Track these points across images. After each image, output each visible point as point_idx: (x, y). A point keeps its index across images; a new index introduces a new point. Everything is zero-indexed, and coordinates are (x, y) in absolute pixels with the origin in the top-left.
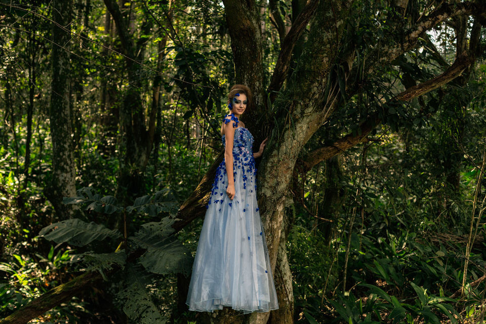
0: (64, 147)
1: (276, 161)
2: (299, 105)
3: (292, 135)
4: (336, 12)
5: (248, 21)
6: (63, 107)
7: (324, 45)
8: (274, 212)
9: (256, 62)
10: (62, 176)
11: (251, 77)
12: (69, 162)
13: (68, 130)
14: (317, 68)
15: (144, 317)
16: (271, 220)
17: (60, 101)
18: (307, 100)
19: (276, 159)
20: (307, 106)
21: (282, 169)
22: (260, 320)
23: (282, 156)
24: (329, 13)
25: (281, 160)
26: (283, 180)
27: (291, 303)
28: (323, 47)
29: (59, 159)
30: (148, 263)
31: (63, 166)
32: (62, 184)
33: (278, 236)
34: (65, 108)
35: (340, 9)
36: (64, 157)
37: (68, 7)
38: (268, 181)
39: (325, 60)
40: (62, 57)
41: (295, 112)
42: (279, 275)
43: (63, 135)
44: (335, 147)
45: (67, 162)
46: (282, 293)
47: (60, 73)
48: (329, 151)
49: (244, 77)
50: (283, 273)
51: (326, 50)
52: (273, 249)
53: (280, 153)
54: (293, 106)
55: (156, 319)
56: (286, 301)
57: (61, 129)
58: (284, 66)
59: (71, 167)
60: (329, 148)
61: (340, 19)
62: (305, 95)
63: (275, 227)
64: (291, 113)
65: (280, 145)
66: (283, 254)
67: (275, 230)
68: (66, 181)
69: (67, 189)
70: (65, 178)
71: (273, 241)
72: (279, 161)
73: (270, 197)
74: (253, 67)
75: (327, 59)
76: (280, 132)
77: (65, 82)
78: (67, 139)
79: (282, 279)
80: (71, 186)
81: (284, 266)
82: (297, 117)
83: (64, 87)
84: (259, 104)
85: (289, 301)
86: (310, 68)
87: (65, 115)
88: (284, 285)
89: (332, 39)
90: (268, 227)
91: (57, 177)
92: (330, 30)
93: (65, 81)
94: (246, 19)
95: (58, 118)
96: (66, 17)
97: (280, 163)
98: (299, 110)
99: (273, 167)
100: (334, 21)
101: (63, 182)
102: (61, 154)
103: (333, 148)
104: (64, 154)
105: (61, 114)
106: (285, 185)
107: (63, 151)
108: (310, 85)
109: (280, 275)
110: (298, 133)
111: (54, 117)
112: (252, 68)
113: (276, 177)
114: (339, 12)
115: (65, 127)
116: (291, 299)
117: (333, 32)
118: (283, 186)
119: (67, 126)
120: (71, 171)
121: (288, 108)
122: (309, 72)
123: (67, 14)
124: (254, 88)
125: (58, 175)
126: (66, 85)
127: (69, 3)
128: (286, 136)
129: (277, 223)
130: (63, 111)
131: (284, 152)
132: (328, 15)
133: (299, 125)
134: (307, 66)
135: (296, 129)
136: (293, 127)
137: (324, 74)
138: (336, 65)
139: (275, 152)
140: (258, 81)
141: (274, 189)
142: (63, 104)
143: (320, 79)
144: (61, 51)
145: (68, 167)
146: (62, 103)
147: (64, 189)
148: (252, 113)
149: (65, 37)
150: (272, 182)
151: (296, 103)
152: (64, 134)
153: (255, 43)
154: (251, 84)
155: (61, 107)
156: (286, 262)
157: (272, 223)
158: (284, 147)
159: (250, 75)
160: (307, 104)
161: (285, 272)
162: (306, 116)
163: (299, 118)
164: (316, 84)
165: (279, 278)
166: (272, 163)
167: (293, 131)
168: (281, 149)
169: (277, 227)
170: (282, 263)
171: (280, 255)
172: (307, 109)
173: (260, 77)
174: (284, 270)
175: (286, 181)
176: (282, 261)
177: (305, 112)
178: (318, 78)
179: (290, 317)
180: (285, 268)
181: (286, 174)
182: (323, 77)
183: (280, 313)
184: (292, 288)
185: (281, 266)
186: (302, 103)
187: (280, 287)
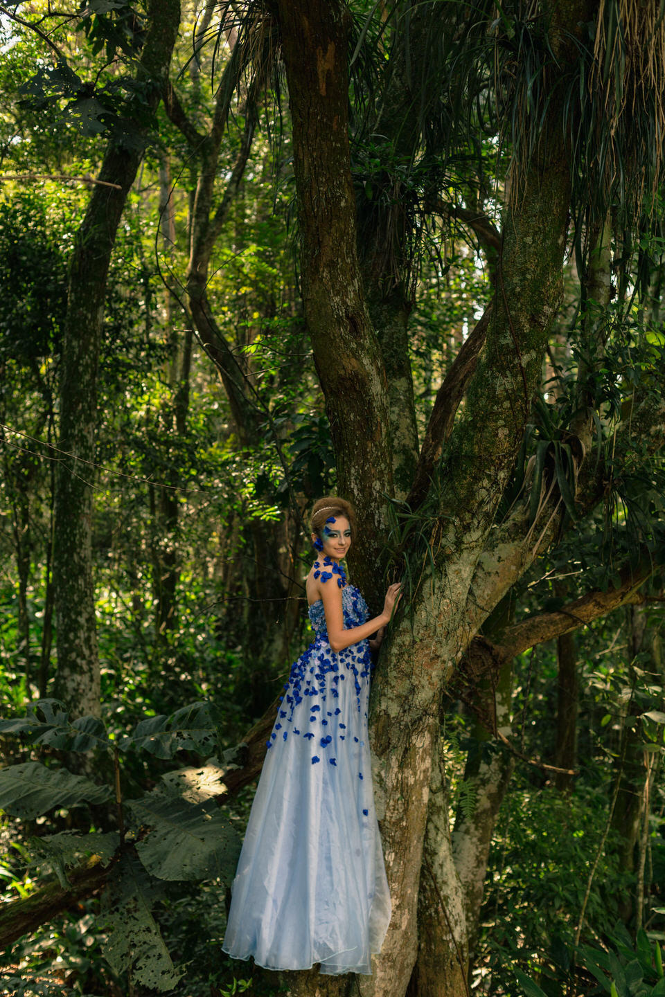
0: (76, 622)
1: (407, 643)
2: (451, 527)
3: (439, 588)
4: (518, 334)
5: (354, 361)
6: (78, 542)
7: (497, 403)
8: (406, 750)
9: (373, 440)
10: (73, 680)
11: (363, 471)
12: (87, 652)
13: (85, 587)
14: (486, 449)
15: (141, 968)
16: (401, 767)
17: (71, 531)
18: (468, 516)
19: (407, 639)
20: (467, 528)
21: (420, 658)
22: (383, 979)
23: (419, 633)
24: (505, 337)
25: (418, 640)
26: (425, 682)
27: (460, 947)
28: (495, 408)
29: (66, 645)
30: (151, 856)
31: (74, 661)
32: (73, 697)
33: (420, 800)
34: (81, 543)
35: (527, 328)
36: (77, 641)
37: (91, 348)
38: (393, 684)
39: (503, 433)
40: (77, 443)
41: (443, 541)
42: (431, 886)
43: (76, 599)
44: (565, 613)
45: (82, 652)
46: (440, 923)
47: (73, 477)
48: (552, 622)
49: (349, 472)
50: (440, 880)
51: (502, 413)
52: (406, 828)
53: (415, 626)
54: (439, 528)
55: (163, 973)
56: (448, 942)
57: (73, 586)
58: (436, 447)
59: (90, 663)
60: (553, 615)
61: (528, 349)
62: (463, 505)
63: (411, 781)
64: (437, 543)
65: (413, 609)
66: (439, 839)
67: (412, 787)
68: (81, 691)
69: (80, 707)
70: (79, 684)
71: (406, 810)
72: (414, 642)
73: (396, 717)
74: (367, 453)
75: (506, 431)
76: (415, 583)
77: (82, 494)
78: (83, 606)
79: (439, 895)
80: (89, 700)
81: (441, 866)
82: (448, 552)
83: (80, 505)
84: (382, 526)
85: (455, 942)
86: (472, 451)
87: (80, 558)
88: (443, 908)
89: (513, 390)
90: (395, 782)
91: (62, 682)
92: (508, 372)
93: (83, 491)
94: (348, 356)
95: (67, 564)
96: (87, 366)
97: (416, 646)
98: (451, 536)
99: (401, 654)
100: (516, 352)
101: (74, 693)
102: (71, 636)
103: (562, 616)
104: (77, 637)
105: (72, 556)
106: (431, 694)
107: (75, 630)
108: (471, 485)
109: (432, 884)
110: (452, 583)
111: (60, 563)
112: (365, 453)
113: (409, 676)
114: (524, 336)
115: (81, 582)
116: (461, 937)
117: (515, 376)
118: (425, 695)
119: (85, 580)
120: (91, 670)
121: (428, 533)
122: (470, 458)
124: (371, 494)
125: (65, 678)
126: (84, 500)
127: (92, 340)
128: (426, 590)
129: (415, 774)
130: (78, 550)
131: (424, 624)
132: (503, 342)
133: (453, 567)
134: (466, 447)
135: (446, 575)
136: (440, 570)
137: (502, 462)
138: (552, 444)
139: (405, 624)
140: (380, 479)
141: (405, 701)
142: (78, 537)
143: (492, 472)
144: (76, 432)
145: (84, 662)
146: (75, 535)
147: (76, 707)
148: (367, 545)
149: (83, 407)
150: (401, 687)
151: (444, 523)
152: (78, 596)
153: (370, 403)
154: (365, 487)
155: (73, 542)
156: (445, 858)
157: (403, 772)
158: (423, 613)
159: (363, 468)
160: (469, 524)
161: (445, 879)
162: (466, 548)
163: (453, 553)
164: (485, 483)
165: (431, 890)
166: (401, 647)
167: (440, 579)
168: (417, 618)
169: (415, 781)
170: (439, 859)
171: (432, 841)
172: (468, 534)
173: (381, 472)
174: (442, 874)
175: (433, 684)
176: (436, 854)
177: (465, 541)
178: (490, 469)
179: (459, 976)
180: (445, 869)
181: (430, 670)
182: (499, 468)
183: (435, 966)
184: (461, 914)
185: (436, 866)
186: (457, 522)
187: (433, 910)
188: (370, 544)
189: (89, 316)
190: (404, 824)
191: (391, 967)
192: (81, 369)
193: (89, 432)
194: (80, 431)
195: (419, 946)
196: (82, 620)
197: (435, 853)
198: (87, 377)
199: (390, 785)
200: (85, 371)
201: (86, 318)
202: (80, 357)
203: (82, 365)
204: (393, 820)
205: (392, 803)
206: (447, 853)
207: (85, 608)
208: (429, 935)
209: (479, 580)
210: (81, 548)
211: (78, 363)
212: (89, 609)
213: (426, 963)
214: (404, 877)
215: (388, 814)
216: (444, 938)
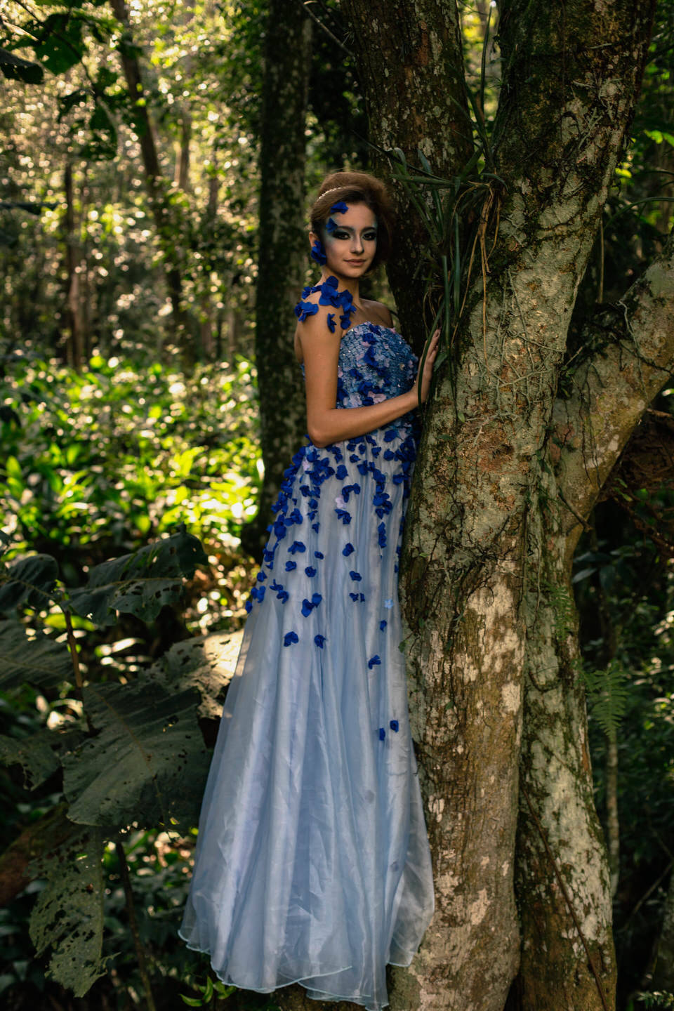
0: (282, 424)
1: (449, 425)
2: (517, 199)
3: (498, 318)
6: (282, 323)
9: (414, 65)
11: (402, 123)
13: (294, 380)
14: (573, 38)
16: (450, 649)
18: (545, 174)
19: (448, 417)
20: (545, 199)
21: (473, 450)
23: (467, 405)
26: (485, 495)
27: (595, 950)
33: (496, 707)
36: (284, 449)
37: (295, 73)
38: (430, 500)
41: (503, 227)
42: (537, 848)
43: (281, 394)
46: (556, 910)
49: (379, 126)
50: (555, 840)
52: (465, 756)
53: (460, 393)
54: (495, 204)
56: (571, 942)
57: (277, 380)
62: (537, 154)
63: (471, 674)
64: (491, 232)
65: (457, 361)
66: (552, 769)
67: (474, 686)
71: (462, 727)
72: (458, 425)
73: (438, 561)
74: (405, 88)
77: (288, 261)
78: (291, 403)
79: (553, 865)
81: (557, 815)
82: (512, 247)
83: (286, 274)
85: (584, 941)
86: (547, 45)
88: (561, 884)
90: (438, 676)
96: (290, 96)
97: (465, 430)
98: (517, 216)
99: (441, 445)
102: (277, 442)
104: (283, 444)
106: (501, 517)
108: (547, 112)
109: (541, 845)
110: (524, 308)
112: (402, 89)
113: (453, 484)
115: (288, 373)
116: (597, 933)
118: (487, 520)
119: (293, 372)
123: (293, 90)
126: (291, 269)
127: (296, 63)
128: (475, 323)
129: (478, 662)
130: (283, 333)
131: (475, 387)
133: (525, 277)
135: (511, 292)
136: (499, 283)
137: (607, 61)
139: (446, 388)
140: (431, 135)
141: (447, 529)
142: (283, 316)
143: (588, 84)
146: (279, 315)
148: (413, 255)
149: (286, 149)
150: (442, 506)
151: (503, 193)
152: (284, 392)
155: (277, 323)
156: (566, 802)
157: (452, 660)
158: (472, 366)
159: (399, 118)
160: (549, 190)
161: (565, 837)
162: (547, 239)
163: (522, 250)
164: (576, 106)
165: (540, 855)
166: (440, 432)
167: (500, 301)
168: (462, 376)
169: (481, 676)
170: (551, 805)
171: (539, 774)
172: (548, 211)
173: (435, 122)
174: (558, 829)
175: (504, 500)
176: (548, 795)
177: (544, 224)
178: (583, 78)
179: (592, 996)
180: (564, 821)
181: (493, 474)
182: (603, 73)
183: (547, 980)
184: (599, 895)
185: (547, 814)
186: (525, 187)
187: (543, 888)
188: (418, 253)
189: (292, 33)
190: (460, 750)
191: (448, 987)
192: (282, 101)
193: (294, 182)
194: (283, 180)
195: (522, 944)
196: (290, 422)
197: (544, 794)
198: (290, 111)
199: (431, 682)
200: (287, 105)
201: (287, 34)
202: (281, 86)
203: (282, 96)
204: (438, 743)
205: (434, 713)
206: (571, 793)
207: (294, 407)
208: (538, 928)
209: (643, 313)
210: (287, 330)
211: (278, 95)
212: (300, 408)
213: (535, 973)
214: (466, 840)
215: (430, 733)
216: (564, 935)
